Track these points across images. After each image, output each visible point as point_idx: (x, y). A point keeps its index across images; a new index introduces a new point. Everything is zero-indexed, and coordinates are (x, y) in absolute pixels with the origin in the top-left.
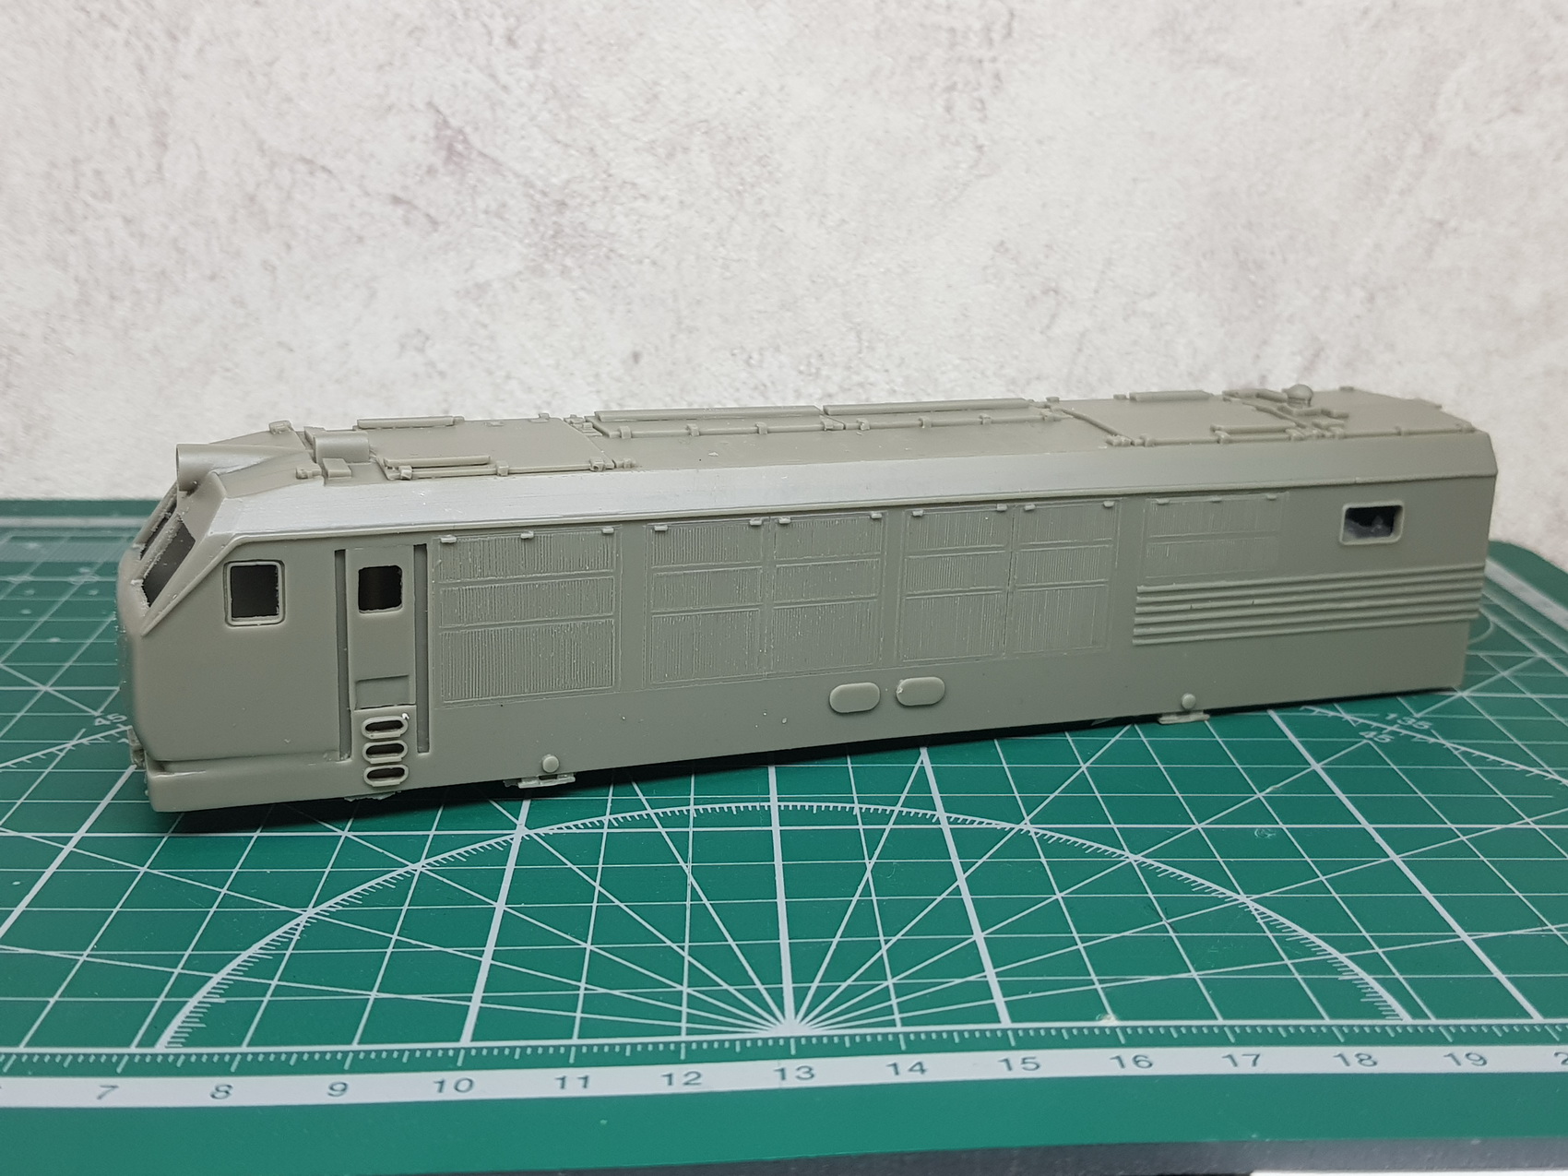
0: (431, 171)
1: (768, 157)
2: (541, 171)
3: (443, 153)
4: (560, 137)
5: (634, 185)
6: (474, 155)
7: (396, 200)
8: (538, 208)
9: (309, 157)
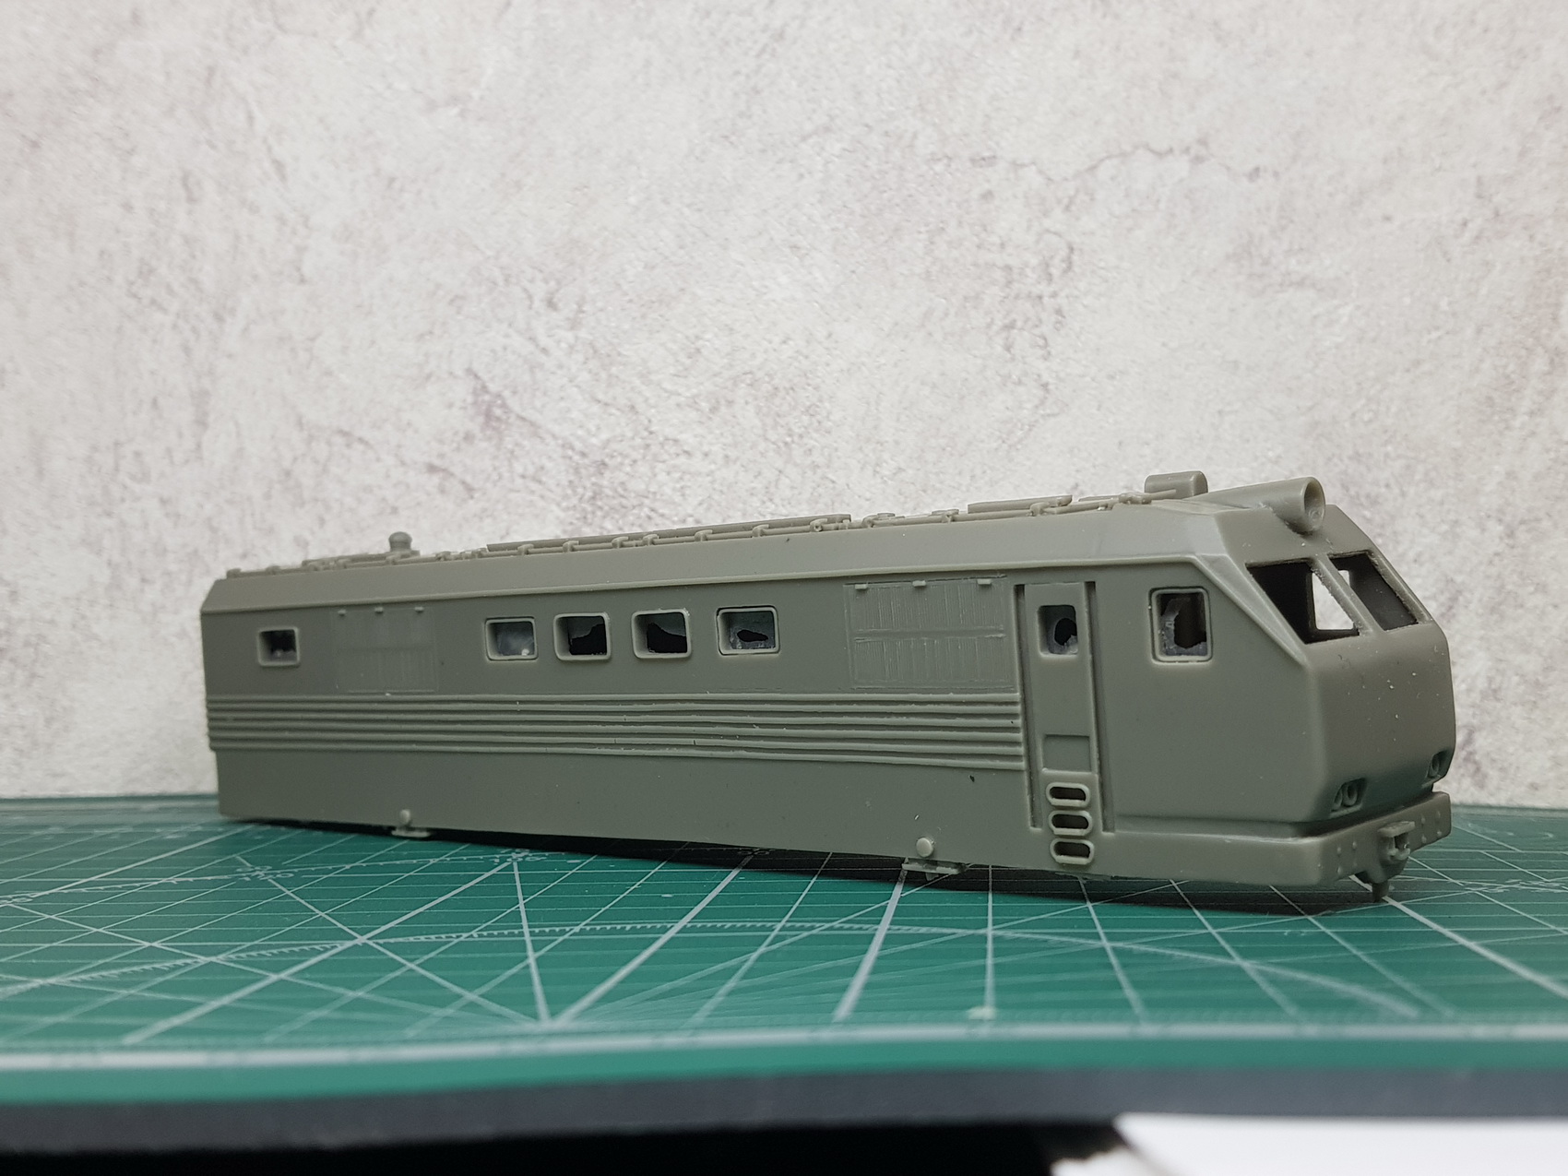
0: (468, 437)
1: (818, 406)
2: (580, 432)
3: (481, 419)
4: (601, 396)
5: (676, 441)
6: (512, 419)
7: (432, 469)
8: (577, 471)
9: (346, 429)
